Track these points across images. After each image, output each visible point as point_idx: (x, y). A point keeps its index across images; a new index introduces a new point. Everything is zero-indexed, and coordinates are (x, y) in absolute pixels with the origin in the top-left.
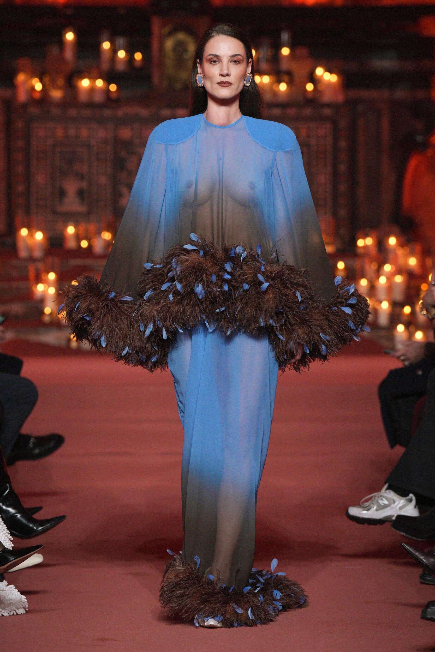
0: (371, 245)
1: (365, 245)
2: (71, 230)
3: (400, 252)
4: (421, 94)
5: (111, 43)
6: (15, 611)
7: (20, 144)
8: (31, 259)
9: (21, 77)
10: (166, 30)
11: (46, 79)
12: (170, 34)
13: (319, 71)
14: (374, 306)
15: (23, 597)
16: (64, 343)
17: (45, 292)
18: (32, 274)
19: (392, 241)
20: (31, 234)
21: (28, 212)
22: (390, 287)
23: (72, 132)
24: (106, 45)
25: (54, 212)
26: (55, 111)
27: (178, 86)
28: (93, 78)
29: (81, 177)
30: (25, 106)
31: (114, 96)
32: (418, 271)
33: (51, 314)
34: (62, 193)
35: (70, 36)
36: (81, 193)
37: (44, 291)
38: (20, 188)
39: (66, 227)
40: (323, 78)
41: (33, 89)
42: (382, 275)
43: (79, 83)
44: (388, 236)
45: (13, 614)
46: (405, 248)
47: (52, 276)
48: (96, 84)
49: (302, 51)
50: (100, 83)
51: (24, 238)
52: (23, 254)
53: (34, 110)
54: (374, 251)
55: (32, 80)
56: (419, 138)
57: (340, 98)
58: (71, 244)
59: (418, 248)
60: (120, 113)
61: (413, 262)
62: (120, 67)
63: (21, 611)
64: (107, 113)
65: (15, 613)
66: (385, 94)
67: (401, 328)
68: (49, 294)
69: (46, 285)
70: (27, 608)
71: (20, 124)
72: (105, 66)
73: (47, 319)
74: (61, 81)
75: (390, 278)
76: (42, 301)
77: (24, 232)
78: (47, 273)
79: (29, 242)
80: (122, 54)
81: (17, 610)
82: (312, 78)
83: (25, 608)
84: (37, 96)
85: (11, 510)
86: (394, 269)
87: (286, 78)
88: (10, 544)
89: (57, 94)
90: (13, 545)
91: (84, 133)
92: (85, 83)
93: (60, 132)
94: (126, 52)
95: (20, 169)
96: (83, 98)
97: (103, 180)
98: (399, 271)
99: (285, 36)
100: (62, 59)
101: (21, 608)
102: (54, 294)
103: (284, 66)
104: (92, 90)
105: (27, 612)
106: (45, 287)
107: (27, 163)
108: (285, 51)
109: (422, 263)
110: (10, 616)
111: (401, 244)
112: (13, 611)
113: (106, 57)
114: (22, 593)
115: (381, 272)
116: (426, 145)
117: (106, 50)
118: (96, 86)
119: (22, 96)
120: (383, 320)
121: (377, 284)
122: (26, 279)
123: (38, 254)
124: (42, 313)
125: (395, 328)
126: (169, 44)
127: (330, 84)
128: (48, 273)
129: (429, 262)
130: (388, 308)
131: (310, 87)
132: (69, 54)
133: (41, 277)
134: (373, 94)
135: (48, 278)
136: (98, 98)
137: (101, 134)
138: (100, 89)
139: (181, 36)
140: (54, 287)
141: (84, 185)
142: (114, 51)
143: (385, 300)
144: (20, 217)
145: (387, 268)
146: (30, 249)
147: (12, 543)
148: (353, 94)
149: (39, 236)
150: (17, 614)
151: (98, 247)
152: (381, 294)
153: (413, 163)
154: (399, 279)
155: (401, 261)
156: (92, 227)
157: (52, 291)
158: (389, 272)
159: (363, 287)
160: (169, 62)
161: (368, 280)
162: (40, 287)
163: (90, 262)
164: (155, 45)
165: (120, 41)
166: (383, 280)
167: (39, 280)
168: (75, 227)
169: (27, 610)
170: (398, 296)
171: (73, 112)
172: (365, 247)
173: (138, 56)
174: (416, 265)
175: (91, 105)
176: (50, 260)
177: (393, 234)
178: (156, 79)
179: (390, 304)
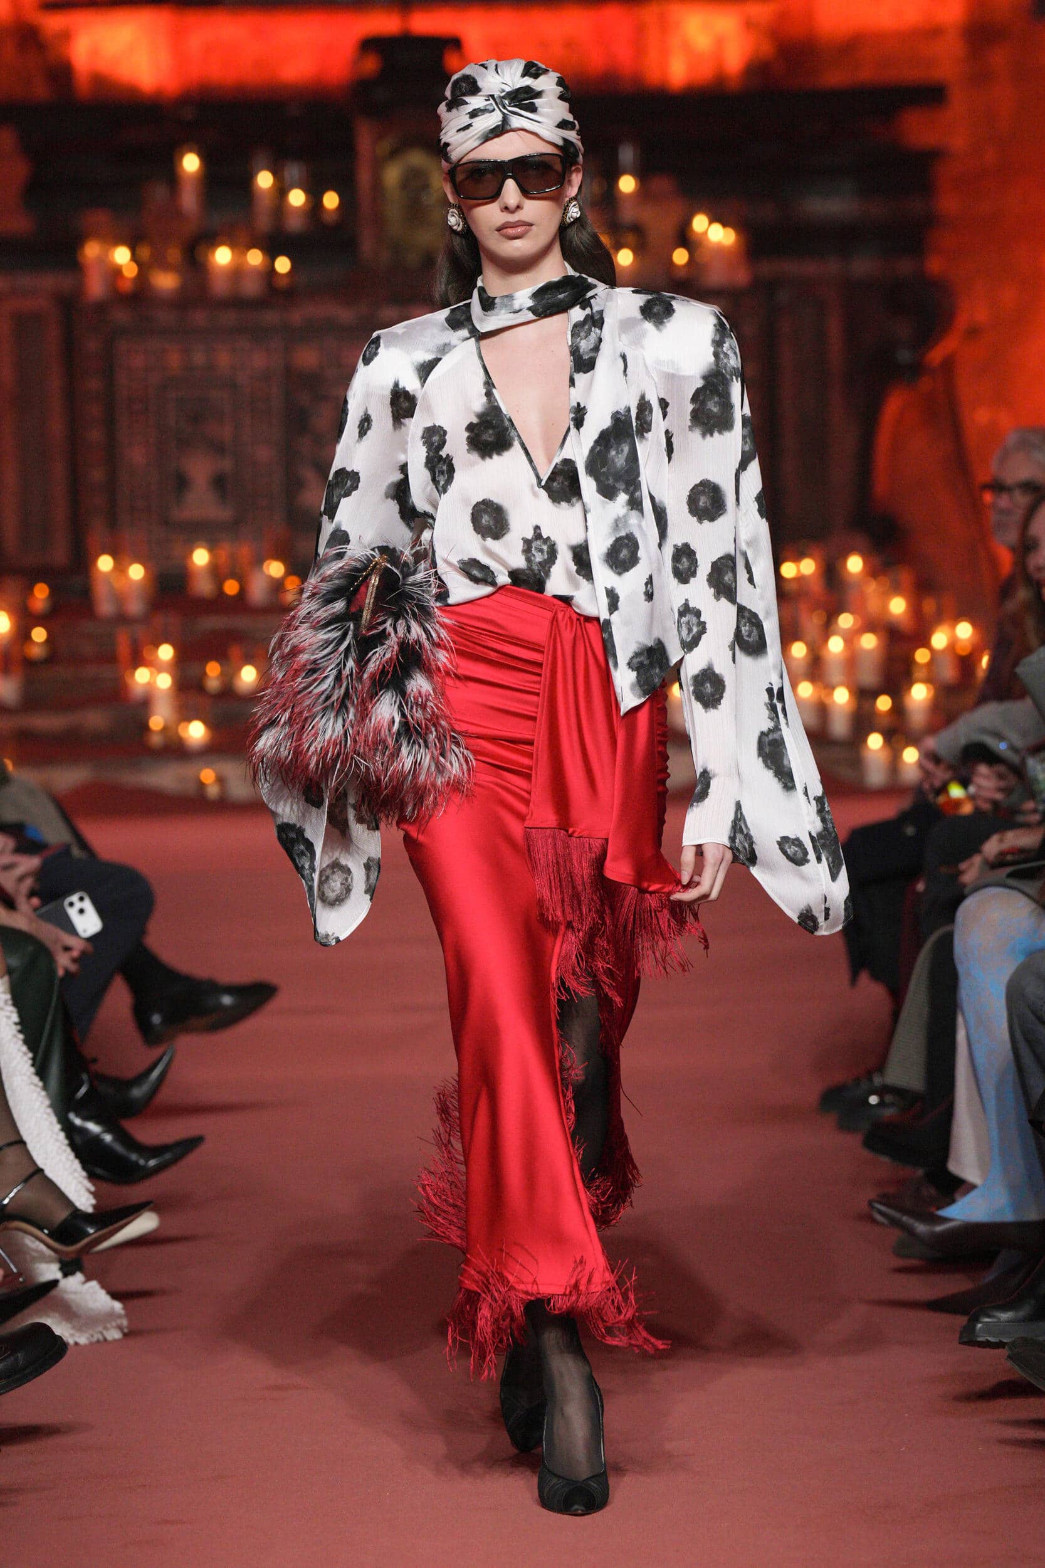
0: (813, 575)
1: (799, 575)
2: (201, 557)
3: (872, 588)
4: (905, 267)
5: (275, 174)
6: (101, 1333)
7: (94, 384)
8: (122, 619)
9: (92, 250)
10: (385, 146)
11: (145, 252)
12: (395, 153)
13: (700, 223)
14: (820, 696)
15: (118, 1306)
16: (191, 789)
17: (150, 685)
18: (123, 647)
19: (855, 564)
20: (120, 568)
21: (113, 522)
22: (852, 658)
23: (199, 358)
24: (265, 180)
25: (166, 522)
26: (165, 317)
27: (413, 259)
28: (240, 247)
29: (219, 449)
30: (101, 308)
31: (283, 283)
32: (907, 625)
33: (165, 729)
34: (182, 483)
35: (191, 163)
36: (219, 483)
37: (149, 683)
38: (97, 475)
39: (191, 552)
40: (707, 239)
41: (117, 271)
42: (834, 634)
43: (210, 257)
44: (845, 555)
45: (98, 1341)
46: (880, 578)
47: (166, 652)
48: (246, 260)
49: (662, 184)
50: (255, 258)
51: (106, 575)
52: (105, 607)
53: (121, 316)
54: (817, 588)
55: (113, 253)
56: (904, 356)
57: (741, 277)
58: (203, 587)
59: (905, 576)
60: (297, 316)
61: (898, 606)
62: (294, 224)
63: (114, 1335)
64: (271, 317)
65: (101, 1338)
66: (832, 267)
67: (875, 741)
68: (158, 689)
69: (153, 670)
70: (127, 1327)
71: (92, 345)
72: (263, 222)
73: (156, 740)
74: (174, 254)
75: (850, 639)
76: (145, 704)
77: (105, 563)
78: (154, 645)
79: (118, 584)
80: (297, 198)
81: (105, 1332)
82: (685, 238)
83: (120, 1328)
84: (126, 287)
85: (93, 1127)
86: (860, 622)
87: (630, 238)
88: (88, 1199)
89: (166, 281)
90: (93, 1201)
91: (224, 359)
92: (223, 256)
93: (174, 360)
94: (306, 191)
95: (95, 435)
96: (220, 287)
97: (264, 454)
98: (869, 625)
99: (627, 154)
100: (174, 211)
101: (113, 1327)
102: (170, 689)
103: (628, 214)
104: (237, 272)
105: (125, 1335)
106: (151, 674)
107: (110, 423)
108: (627, 184)
109: (915, 609)
110: (91, 1344)
111: (873, 571)
112: (97, 1333)
113: (264, 206)
114: (115, 1296)
115: (832, 628)
116: (917, 369)
117: (263, 191)
118: (248, 263)
119: (96, 287)
120: (840, 727)
121: (824, 653)
122: (110, 658)
123: (135, 607)
124: (145, 728)
125: (865, 740)
126: (392, 175)
127: (719, 249)
128: (157, 646)
129: (929, 606)
130: (848, 702)
131: (680, 257)
132: (189, 200)
133: (143, 655)
134: (809, 268)
135: (157, 656)
136: (251, 288)
137: (259, 360)
138: (255, 270)
139: (417, 158)
140: (170, 674)
141: (226, 464)
142: (281, 191)
143: (842, 684)
144: (97, 532)
145: (846, 621)
146: (119, 599)
147: (91, 1197)
148: (768, 268)
149: (136, 572)
150: (105, 1340)
151: (258, 592)
152: (835, 673)
153: (894, 405)
154: (869, 642)
155: (873, 605)
156: (245, 551)
157: (164, 681)
158: (849, 629)
159: (798, 660)
160: (394, 210)
161: (806, 644)
162: (142, 676)
163: (240, 622)
164: (364, 177)
165: (293, 171)
166: (836, 645)
167: (138, 660)
168: (211, 550)
169: (126, 1330)
170: (869, 676)
171: (199, 318)
172: (800, 579)
173: (331, 200)
174: (906, 612)
175: (236, 302)
176: (159, 620)
177: (857, 551)
178: (367, 246)
179: (850, 692)
